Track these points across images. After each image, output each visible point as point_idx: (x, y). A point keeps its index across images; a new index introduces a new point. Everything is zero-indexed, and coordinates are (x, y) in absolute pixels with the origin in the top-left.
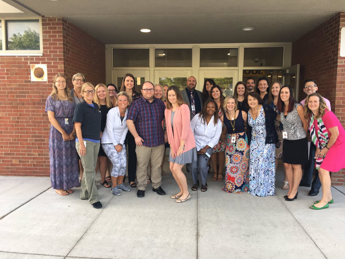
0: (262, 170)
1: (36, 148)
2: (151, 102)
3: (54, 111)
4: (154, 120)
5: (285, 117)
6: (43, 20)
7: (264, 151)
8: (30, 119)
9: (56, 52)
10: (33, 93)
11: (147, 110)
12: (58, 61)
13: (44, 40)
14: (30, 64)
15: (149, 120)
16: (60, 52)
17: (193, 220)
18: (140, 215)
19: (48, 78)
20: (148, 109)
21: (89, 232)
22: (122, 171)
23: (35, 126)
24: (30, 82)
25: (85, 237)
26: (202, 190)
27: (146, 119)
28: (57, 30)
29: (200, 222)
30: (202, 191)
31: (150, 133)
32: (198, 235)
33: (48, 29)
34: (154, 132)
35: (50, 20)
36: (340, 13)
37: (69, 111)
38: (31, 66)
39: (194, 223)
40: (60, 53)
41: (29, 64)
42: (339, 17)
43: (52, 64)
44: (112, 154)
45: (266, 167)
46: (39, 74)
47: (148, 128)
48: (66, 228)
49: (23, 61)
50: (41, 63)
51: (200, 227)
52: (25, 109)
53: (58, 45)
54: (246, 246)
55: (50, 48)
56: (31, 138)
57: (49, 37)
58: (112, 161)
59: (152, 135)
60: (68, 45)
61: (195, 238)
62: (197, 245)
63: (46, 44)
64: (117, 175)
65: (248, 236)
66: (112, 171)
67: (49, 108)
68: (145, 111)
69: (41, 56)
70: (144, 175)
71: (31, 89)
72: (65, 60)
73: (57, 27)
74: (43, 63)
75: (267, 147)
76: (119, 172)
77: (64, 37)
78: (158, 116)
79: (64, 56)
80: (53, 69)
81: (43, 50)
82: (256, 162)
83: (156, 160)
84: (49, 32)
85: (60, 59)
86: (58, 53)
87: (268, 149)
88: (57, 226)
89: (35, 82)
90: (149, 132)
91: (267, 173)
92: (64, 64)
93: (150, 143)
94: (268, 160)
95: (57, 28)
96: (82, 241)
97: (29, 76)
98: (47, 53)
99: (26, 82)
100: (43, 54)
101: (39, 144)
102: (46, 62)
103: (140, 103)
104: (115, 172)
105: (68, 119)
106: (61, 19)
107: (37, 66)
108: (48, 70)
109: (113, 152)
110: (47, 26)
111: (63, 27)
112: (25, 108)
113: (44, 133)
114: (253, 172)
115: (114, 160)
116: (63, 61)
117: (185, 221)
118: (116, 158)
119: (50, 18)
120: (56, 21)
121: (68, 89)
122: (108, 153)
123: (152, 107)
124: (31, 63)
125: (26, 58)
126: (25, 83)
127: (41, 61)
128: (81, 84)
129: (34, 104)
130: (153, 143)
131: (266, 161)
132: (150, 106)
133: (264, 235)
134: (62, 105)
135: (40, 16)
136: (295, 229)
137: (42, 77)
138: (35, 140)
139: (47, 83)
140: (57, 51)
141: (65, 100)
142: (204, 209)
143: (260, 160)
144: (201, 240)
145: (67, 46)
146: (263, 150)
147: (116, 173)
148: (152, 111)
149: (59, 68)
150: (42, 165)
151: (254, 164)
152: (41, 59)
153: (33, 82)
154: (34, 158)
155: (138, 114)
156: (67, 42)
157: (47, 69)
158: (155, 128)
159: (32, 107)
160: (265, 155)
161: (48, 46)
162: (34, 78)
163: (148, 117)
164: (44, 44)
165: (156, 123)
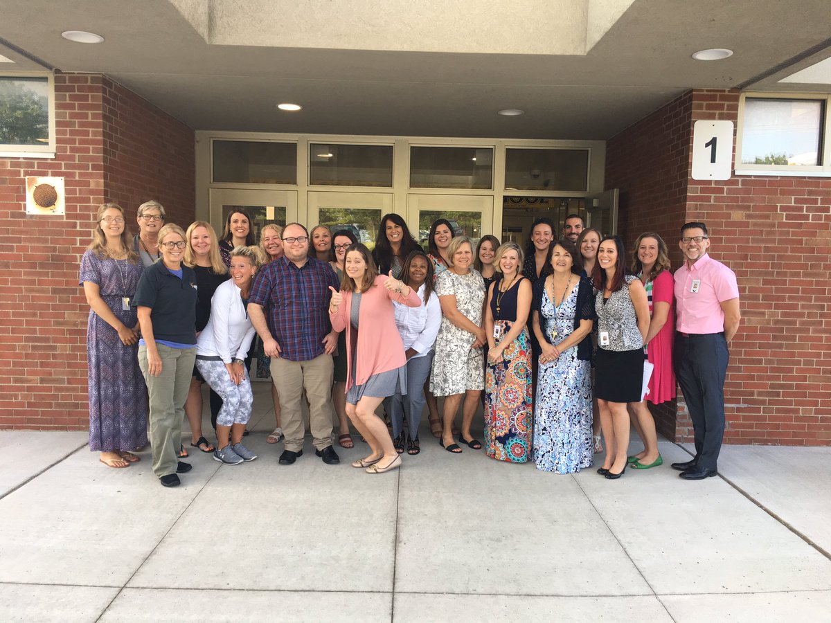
0: (565, 413)
1: (35, 365)
2: (299, 265)
3: (100, 282)
4: (305, 304)
5: (605, 301)
6: (57, 80)
7: (570, 374)
8: (22, 299)
9: (87, 150)
10: (31, 240)
11: (289, 283)
12: (90, 170)
13: (58, 124)
14: (25, 176)
15: (294, 304)
16: (95, 150)
17: (388, 514)
18: (278, 506)
19: (67, 208)
20: (292, 281)
21: (168, 540)
22: (242, 413)
23: (34, 315)
24: (24, 215)
25: (161, 550)
26: (411, 452)
27: (286, 302)
28: (90, 102)
29: (402, 516)
30: (409, 454)
31: (295, 331)
32: (396, 541)
33: (68, 98)
34: (304, 328)
35: (74, 79)
36: (692, 90)
37: (131, 282)
38: (26, 180)
39: (390, 518)
40: (95, 152)
41: (22, 177)
42: (691, 99)
43: (77, 178)
44: (220, 377)
45: (574, 407)
46: (47, 198)
47: (291, 321)
48: (117, 534)
49: (9, 168)
50: (50, 173)
51: (403, 526)
52: (9, 278)
53: (90, 135)
54: (492, 557)
55: (73, 141)
56: (24, 343)
57: (70, 118)
58: (219, 393)
59: (300, 335)
60: (114, 135)
61: (390, 546)
62: (394, 559)
63: (64, 133)
64: (230, 421)
65: (498, 540)
66: (221, 414)
67: (87, 276)
68: (285, 285)
69: (52, 159)
70: (294, 419)
71: (26, 232)
72: (106, 168)
73: (90, 96)
74: (54, 174)
75: (575, 365)
76: (235, 415)
77: (105, 117)
78: (315, 296)
79: (105, 160)
80: (78, 188)
81: (57, 147)
82: (553, 396)
83: (316, 389)
84: (72, 107)
85: (95, 167)
86: (91, 154)
87: (577, 368)
88: (96, 530)
89: (37, 215)
90: (292, 329)
91: (576, 419)
92: (105, 177)
93: (294, 352)
94: (578, 392)
95: (90, 98)
96: (154, 557)
97: (22, 203)
98: (66, 152)
99: (13, 215)
100: (56, 154)
101: (41, 356)
102: (63, 172)
103: (276, 269)
104: (227, 415)
105: (128, 299)
106: (98, 78)
107: (41, 180)
108: (67, 191)
109: (223, 372)
110: (67, 94)
111: (103, 97)
112: (11, 274)
113: (55, 331)
114: (544, 416)
115: (225, 389)
116: (102, 172)
117: (371, 516)
118: (228, 386)
119: (72, 75)
120: (86, 82)
121: (129, 236)
122: (211, 374)
123: (301, 277)
124: (26, 173)
125: (16, 162)
126: (11, 217)
127: (50, 171)
128: (155, 226)
129: (33, 266)
130: (301, 352)
131: (574, 394)
132: (297, 275)
133: (529, 539)
134: (115, 270)
135: (51, 69)
136: (591, 526)
137: (53, 206)
138: (34, 348)
139: (65, 220)
140: (89, 148)
141: (122, 259)
142: (411, 491)
143: (562, 391)
144: (402, 549)
145: (110, 137)
146: (567, 370)
147: (229, 418)
148: (302, 284)
149: (92, 186)
150: (50, 405)
151: (547, 399)
152: (50, 166)
153: (32, 216)
154: (30, 389)
155: (271, 290)
156: (111, 129)
157: (66, 189)
158: (306, 322)
159: (26, 274)
160: (572, 382)
161: (68, 136)
162: (32, 208)
163: (290, 297)
164: (58, 132)
165: (309, 311)
